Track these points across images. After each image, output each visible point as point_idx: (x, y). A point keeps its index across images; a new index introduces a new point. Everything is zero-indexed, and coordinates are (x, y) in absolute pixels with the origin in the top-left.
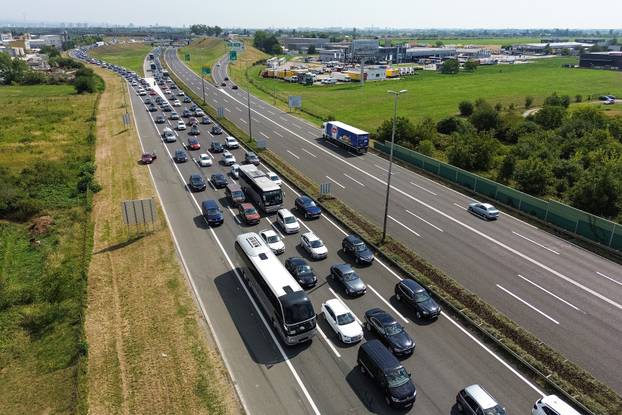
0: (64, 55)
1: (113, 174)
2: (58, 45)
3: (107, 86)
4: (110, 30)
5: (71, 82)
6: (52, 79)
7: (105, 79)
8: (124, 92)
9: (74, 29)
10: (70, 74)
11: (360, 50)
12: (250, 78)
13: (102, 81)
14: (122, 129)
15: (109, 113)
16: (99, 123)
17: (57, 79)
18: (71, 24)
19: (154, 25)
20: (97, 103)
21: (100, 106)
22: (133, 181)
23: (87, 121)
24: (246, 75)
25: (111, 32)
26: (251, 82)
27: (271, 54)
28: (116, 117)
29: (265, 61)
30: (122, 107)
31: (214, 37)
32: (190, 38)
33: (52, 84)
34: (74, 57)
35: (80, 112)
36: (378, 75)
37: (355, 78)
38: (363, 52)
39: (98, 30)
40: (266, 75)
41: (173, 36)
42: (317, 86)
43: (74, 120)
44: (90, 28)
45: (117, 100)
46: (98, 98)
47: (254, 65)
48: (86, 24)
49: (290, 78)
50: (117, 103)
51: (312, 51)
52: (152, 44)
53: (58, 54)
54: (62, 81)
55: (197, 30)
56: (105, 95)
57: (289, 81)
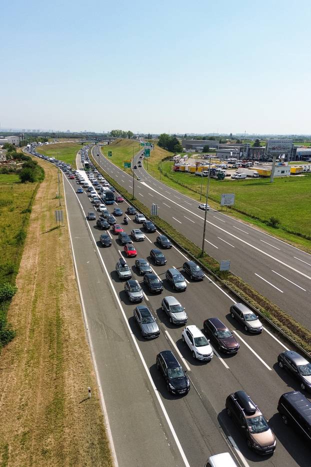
0: (18, 151)
1: (35, 301)
2: (17, 143)
3: (46, 176)
4: (54, 134)
5: (18, 172)
6: (4, 169)
7: (45, 170)
8: (59, 182)
9: (30, 133)
10: (18, 165)
11: (274, 149)
12: (164, 172)
13: (43, 172)
14: (53, 226)
15: (44, 204)
16: (33, 216)
17: (8, 169)
18: (29, 130)
19: (83, 131)
20: (35, 192)
21: (38, 196)
22: (59, 322)
23: (23, 212)
24: (159, 169)
25: (54, 136)
26: (166, 175)
27: (174, 152)
28: (49, 209)
29: (171, 157)
30: (56, 198)
31: (127, 139)
32: (110, 140)
33: (3, 173)
34: (26, 152)
35: (18, 202)
36: (283, 172)
37: (263, 174)
38: (275, 151)
39: (46, 134)
40: (177, 170)
41: (97, 138)
42: (228, 181)
43: (11, 211)
44: (41, 133)
45: (53, 190)
46: (38, 187)
47: (163, 160)
48: (38, 130)
49: (201, 173)
50: (53, 194)
51: (206, 150)
52: (82, 144)
53: (15, 149)
54: (11, 171)
55: (114, 134)
56: (44, 184)
57: (200, 175)
